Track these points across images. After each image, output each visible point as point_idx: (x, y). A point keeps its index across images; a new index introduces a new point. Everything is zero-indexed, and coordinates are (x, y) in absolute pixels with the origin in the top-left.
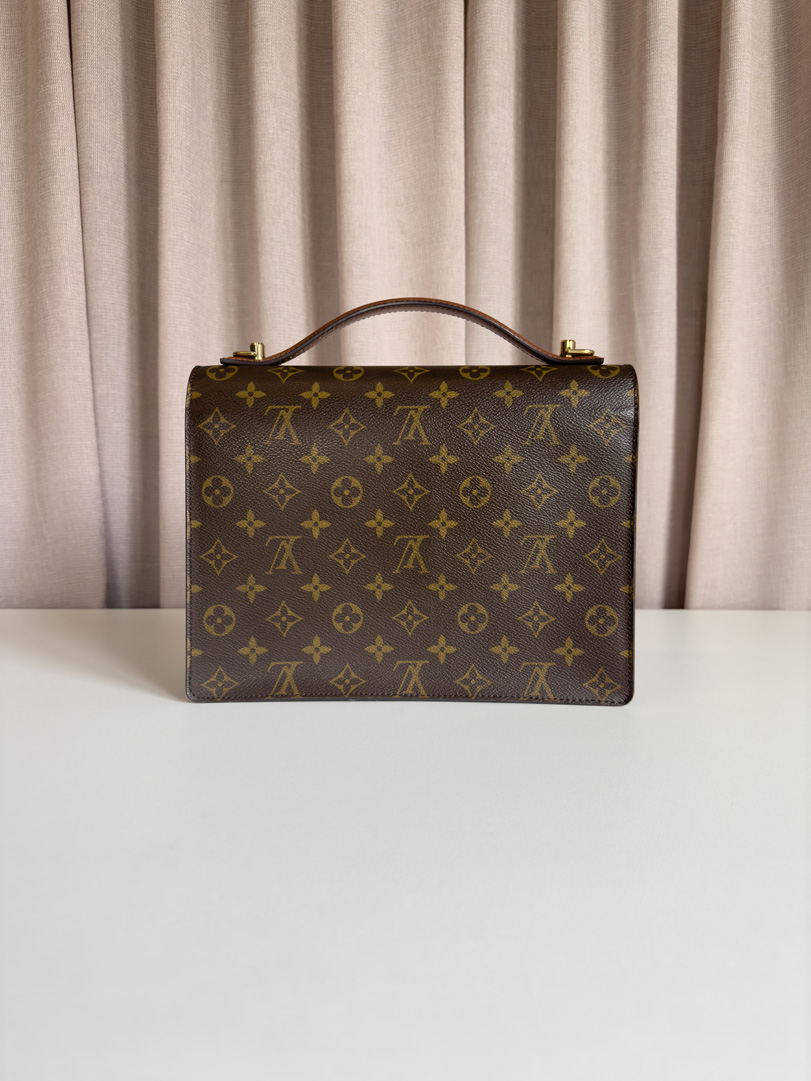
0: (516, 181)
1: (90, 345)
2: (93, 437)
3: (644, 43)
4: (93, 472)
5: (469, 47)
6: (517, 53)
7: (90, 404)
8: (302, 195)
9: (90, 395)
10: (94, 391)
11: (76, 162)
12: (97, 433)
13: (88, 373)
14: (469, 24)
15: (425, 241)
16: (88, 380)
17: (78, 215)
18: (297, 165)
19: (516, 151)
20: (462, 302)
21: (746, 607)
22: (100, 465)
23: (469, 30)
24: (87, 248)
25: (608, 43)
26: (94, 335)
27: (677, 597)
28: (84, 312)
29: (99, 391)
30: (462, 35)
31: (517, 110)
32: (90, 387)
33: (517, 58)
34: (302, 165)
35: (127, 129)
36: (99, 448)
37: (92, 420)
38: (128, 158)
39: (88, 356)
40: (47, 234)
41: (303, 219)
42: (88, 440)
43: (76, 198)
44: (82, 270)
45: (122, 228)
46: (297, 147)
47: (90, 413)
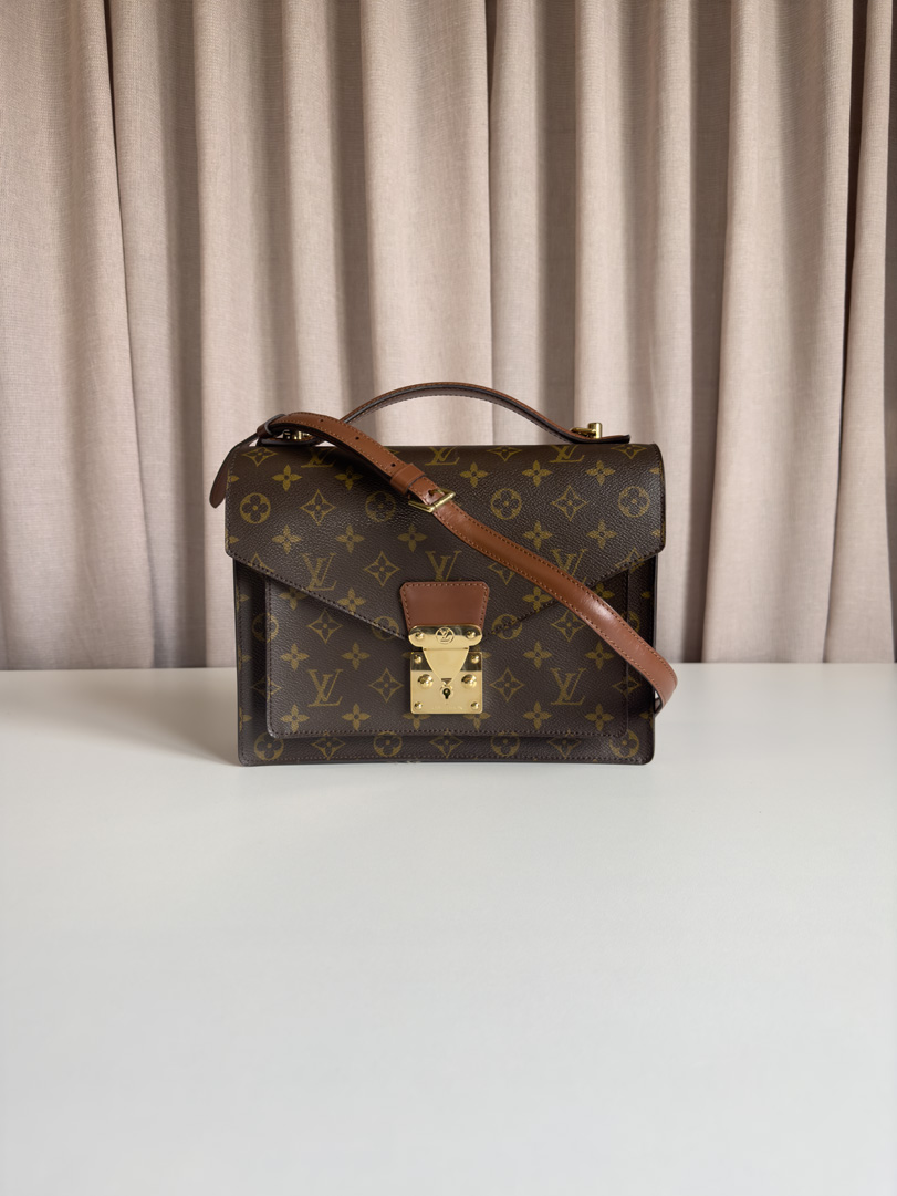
0: (540, 259)
1: (136, 418)
2: (140, 507)
3: (658, 130)
4: (142, 539)
5: (493, 134)
6: (539, 137)
7: (137, 475)
8: (336, 273)
9: (137, 467)
10: (140, 462)
11: (121, 246)
12: (144, 501)
13: (135, 445)
14: (492, 111)
15: (453, 320)
16: (135, 452)
17: (124, 296)
18: (331, 247)
19: (540, 230)
20: (489, 385)
21: (760, 660)
22: (147, 533)
23: (493, 118)
24: (133, 327)
25: (625, 126)
26: (140, 409)
27: (695, 651)
28: (130, 387)
29: (145, 463)
30: (486, 122)
31: (539, 190)
32: (136, 459)
33: (539, 142)
34: (336, 245)
35: (168, 211)
36: (146, 516)
37: (139, 489)
38: (170, 240)
39: (134, 429)
40: (95, 315)
41: (337, 297)
42: (138, 509)
43: (122, 279)
44: (128, 347)
45: (165, 307)
46: (331, 229)
47: (138, 483)
